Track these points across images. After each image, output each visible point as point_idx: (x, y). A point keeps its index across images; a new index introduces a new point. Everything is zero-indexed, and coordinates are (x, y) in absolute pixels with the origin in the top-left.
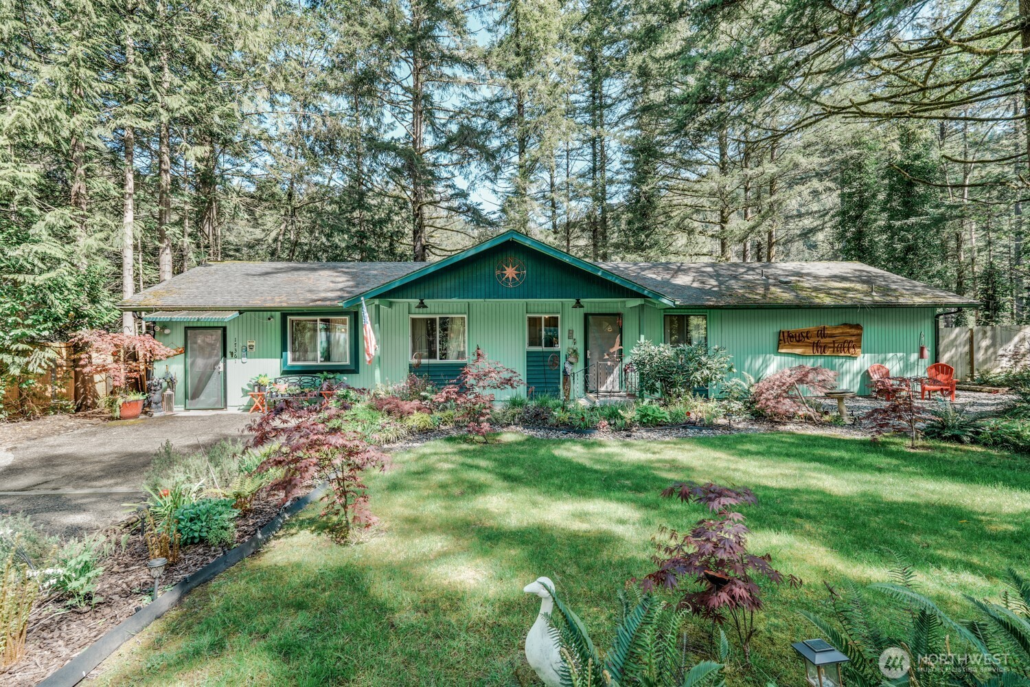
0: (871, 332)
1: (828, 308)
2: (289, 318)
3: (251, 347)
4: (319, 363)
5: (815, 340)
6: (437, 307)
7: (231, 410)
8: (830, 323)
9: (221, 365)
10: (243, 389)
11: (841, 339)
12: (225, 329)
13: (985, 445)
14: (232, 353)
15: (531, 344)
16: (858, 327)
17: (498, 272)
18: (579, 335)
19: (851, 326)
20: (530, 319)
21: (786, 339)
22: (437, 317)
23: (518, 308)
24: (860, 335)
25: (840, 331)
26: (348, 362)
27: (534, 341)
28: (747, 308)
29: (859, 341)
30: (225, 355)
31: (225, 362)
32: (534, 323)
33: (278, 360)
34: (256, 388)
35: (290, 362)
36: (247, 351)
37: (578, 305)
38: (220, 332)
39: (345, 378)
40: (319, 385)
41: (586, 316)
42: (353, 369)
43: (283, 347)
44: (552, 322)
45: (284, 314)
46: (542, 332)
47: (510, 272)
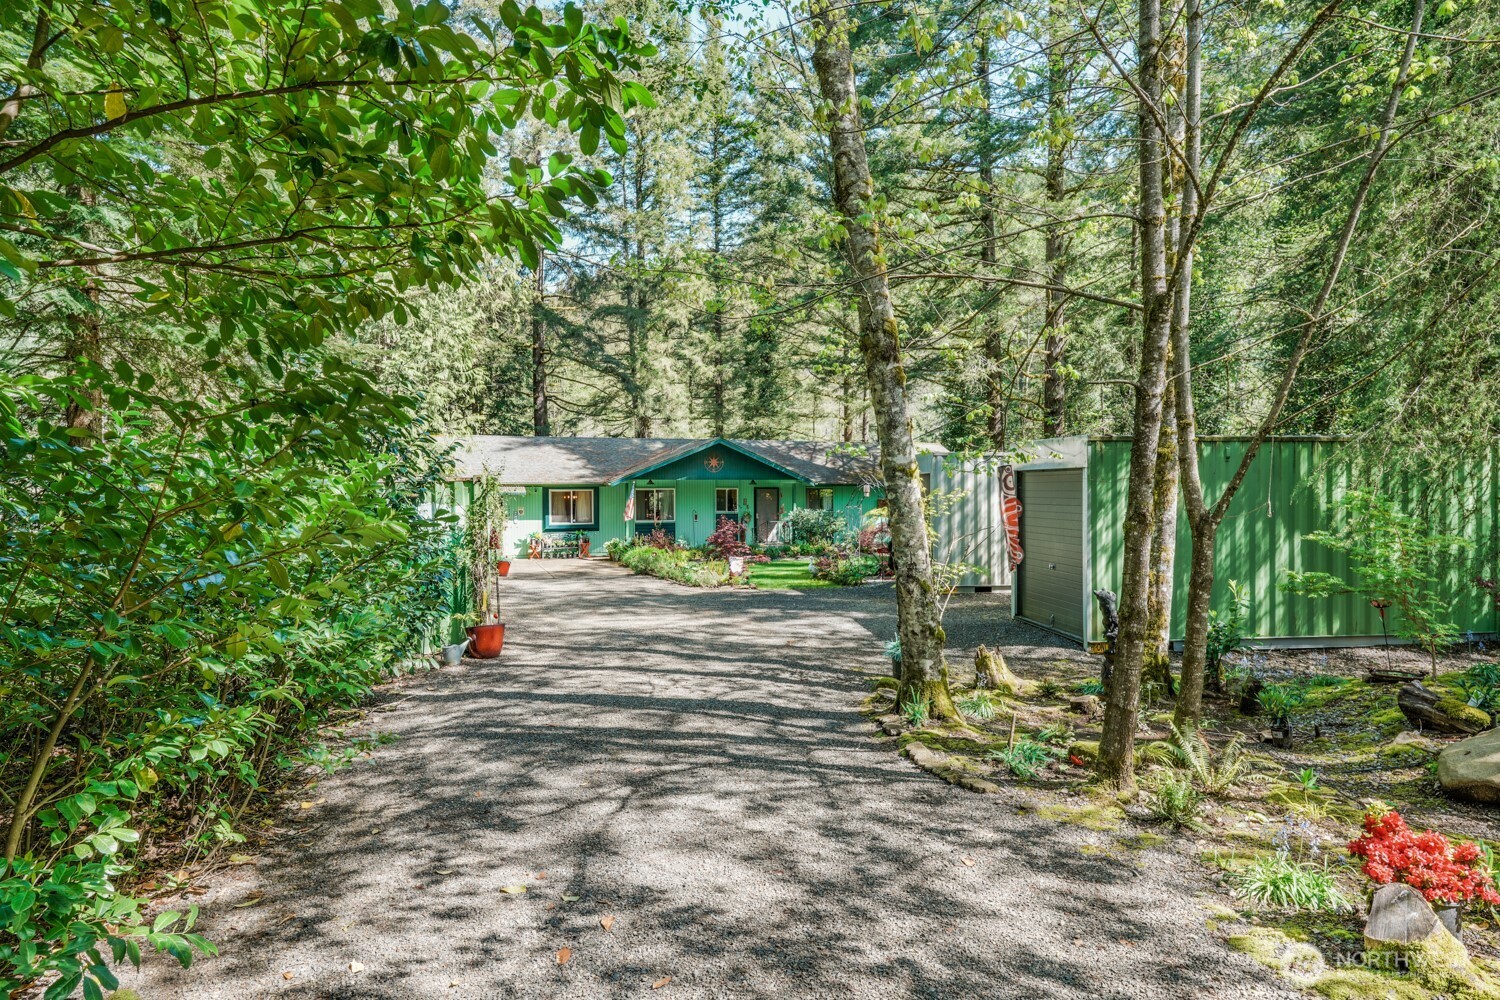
2: (550, 491)
3: (521, 512)
4: (571, 523)
6: (660, 483)
10: (515, 544)
15: (718, 509)
17: (705, 465)
18: (751, 502)
20: (717, 492)
21: (880, 505)
22: (654, 490)
23: (710, 487)
26: (592, 523)
27: (720, 506)
32: (720, 494)
33: (540, 522)
34: (534, 541)
35: (550, 523)
36: (518, 515)
37: (753, 482)
39: (590, 534)
40: (577, 539)
41: (755, 489)
42: (595, 528)
43: (545, 512)
44: (732, 494)
45: (546, 489)
46: (726, 501)
47: (714, 462)
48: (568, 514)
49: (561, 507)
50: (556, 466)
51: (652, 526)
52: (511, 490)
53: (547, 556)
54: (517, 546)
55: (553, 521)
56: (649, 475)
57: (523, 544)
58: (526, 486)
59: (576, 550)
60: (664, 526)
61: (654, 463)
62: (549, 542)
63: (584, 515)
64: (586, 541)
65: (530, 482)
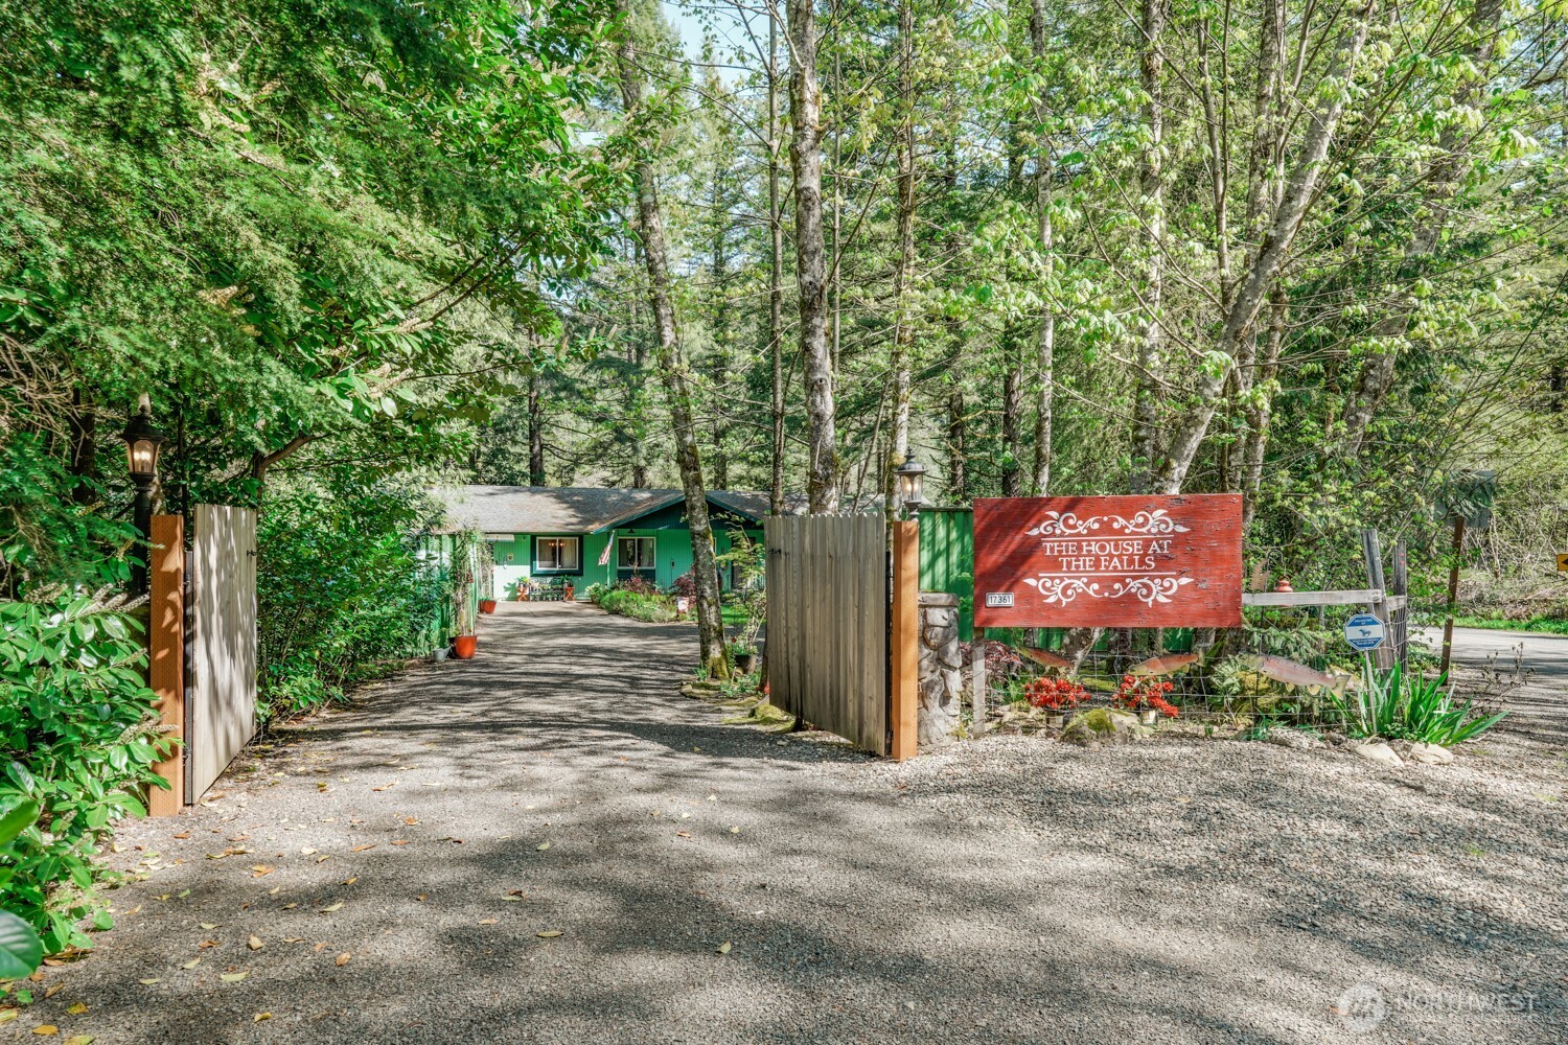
2: (537, 538)
3: (510, 558)
4: (558, 569)
14: (497, 562)
22: (636, 538)
26: (577, 569)
33: (529, 567)
34: (521, 585)
36: (507, 560)
39: (576, 580)
40: (562, 583)
42: (580, 573)
43: (533, 558)
45: (533, 537)
48: (554, 560)
49: (548, 553)
50: (545, 513)
51: (631, 572)
52: (501, 538)
53: (534, 600)
54: (506, 589)
55: (539, 567)
56: (631, 525)
57: (513, 588)
58: (514, 534)
59: (560, 594)
60: (643, 572)
61: (640, 511)
62: (536, 585)
63: (569, 560)
64: (571, 586)
65: (519, 530)
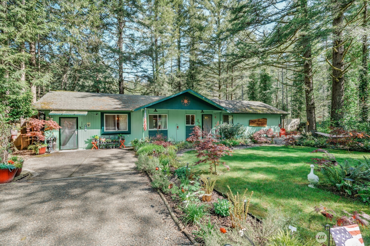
0: (269, 121)
1: (260, 114)
2: (105, 114)
3: (89, 125)
4: (116, 131)
5: (257, 122)
6: (160, 111)
7: (80, 149)
8: (260, 118)
9: (76, 132)
10: (85, 141)
11: (263, 122)
12: (77, 118)
13: (305, 146)
14: (80, 128)
15: (187, 124)
16: (266, 119)
17: (182, 101)
18: (200, 121)
19: (265, 119)
20: (186, 116)
21: (251, 122)
22: (158, 115)
23: (184, 112)
24: (266, 121)
25: (262, 120)
26: (127, 130)
27: (188, 122)
28: (244, 114)
29: (266, 123)
30: (77, 128)
31: (78, 131)
32: (188, 117)
33: (100, 130)
34: (94, 140)
35: (105, 131)
36: (87, 127)
37: (202, 112)
38: (75, 119)
39: (125, 136)
40: (119, 138)
41: (202, 115)
42: (129, 133)
43: (102, 125)
44: (193, 117)
45: (102, 113)
46: (190, 120)
47: (186, 101)
48: (115, 126)
49: (111, 123)
50: (108, 104)
51: (156, 132)
52: (80, 113)
53: (103, 148)
59: (117, 144)
60: (162, 131)
62: (103, 140)
63: (123, 126)
64: (123, 140)
65: (91, 109)
